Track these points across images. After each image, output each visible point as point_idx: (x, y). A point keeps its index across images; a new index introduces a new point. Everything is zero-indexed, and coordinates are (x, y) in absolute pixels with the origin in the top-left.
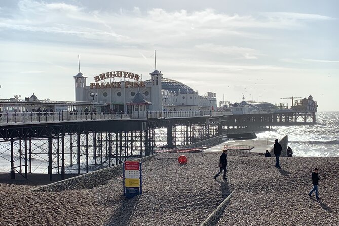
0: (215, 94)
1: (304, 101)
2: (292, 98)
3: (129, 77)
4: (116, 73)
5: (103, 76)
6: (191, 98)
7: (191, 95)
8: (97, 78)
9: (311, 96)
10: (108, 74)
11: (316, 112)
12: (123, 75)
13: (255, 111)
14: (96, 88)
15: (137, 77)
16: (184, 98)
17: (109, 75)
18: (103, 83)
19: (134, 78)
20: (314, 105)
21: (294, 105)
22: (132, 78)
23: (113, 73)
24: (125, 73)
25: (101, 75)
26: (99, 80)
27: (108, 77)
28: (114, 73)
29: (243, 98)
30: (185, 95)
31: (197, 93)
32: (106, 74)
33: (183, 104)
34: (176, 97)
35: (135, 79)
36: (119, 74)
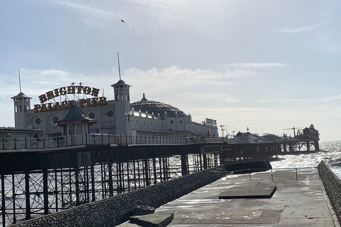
0: (215, 121)
1: (306, 130)
2: (294, 129)
3: (85, 93)
4: (67, 89)
5: (50, 95)
6: (181, 122)
7: (182, 119)
8: (42, 98)
9: (312, 125)
10: (56, 90)
11: (319, 140)
12: (76, 91)
13: (261, 141)
14: (42, 111)
15: (96, 91)
16: (172, 122)
17: (58, 92)
18: (50, 104)
19: (91, 93)
20: (316, 134)
21: (296, 135)
22: (88, 93)
23: (63, 90)
24: (80, 88)
25: (48, 93)
26: (46, 100)
27: (57, 95)
28: (65, 88)
29: (248, 129)
30: (173, 119)
31: (189, 117)
32: (54, 92)
33: (171, 130)
34: (162, 122)
35: (92, 95)
36: (71, 90)
